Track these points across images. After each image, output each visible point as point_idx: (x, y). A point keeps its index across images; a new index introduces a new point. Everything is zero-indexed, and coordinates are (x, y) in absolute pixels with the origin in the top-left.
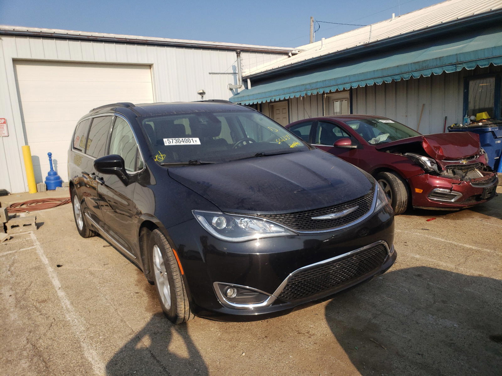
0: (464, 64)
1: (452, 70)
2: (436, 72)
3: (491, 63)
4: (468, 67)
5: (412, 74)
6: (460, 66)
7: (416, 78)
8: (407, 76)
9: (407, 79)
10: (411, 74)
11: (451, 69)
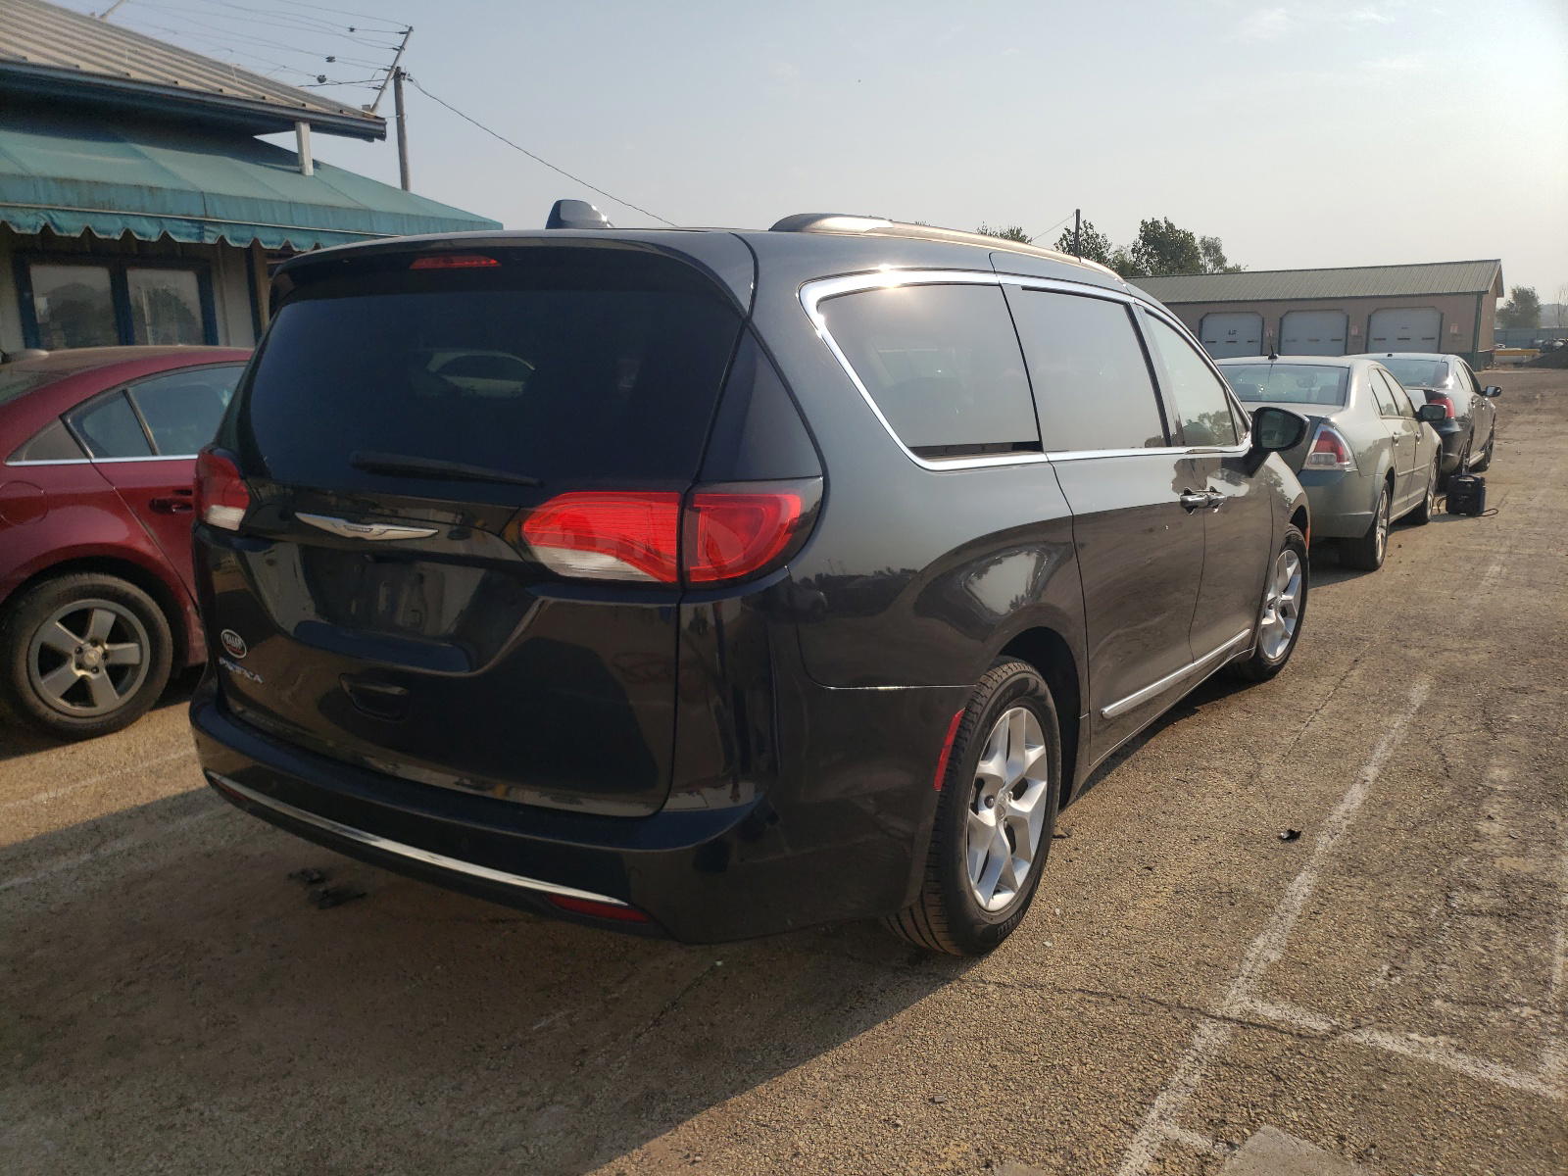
0: (223, 227)
1: (189, 235)
2: (141, 229)
3: (288, 242)
4: (233, 239)
5: (51, 218)
6: (211, 228)
7: (65, 234)
8: (31, 220)
9: (29, 232)
10: (45, 216)
11: (184, 230)
